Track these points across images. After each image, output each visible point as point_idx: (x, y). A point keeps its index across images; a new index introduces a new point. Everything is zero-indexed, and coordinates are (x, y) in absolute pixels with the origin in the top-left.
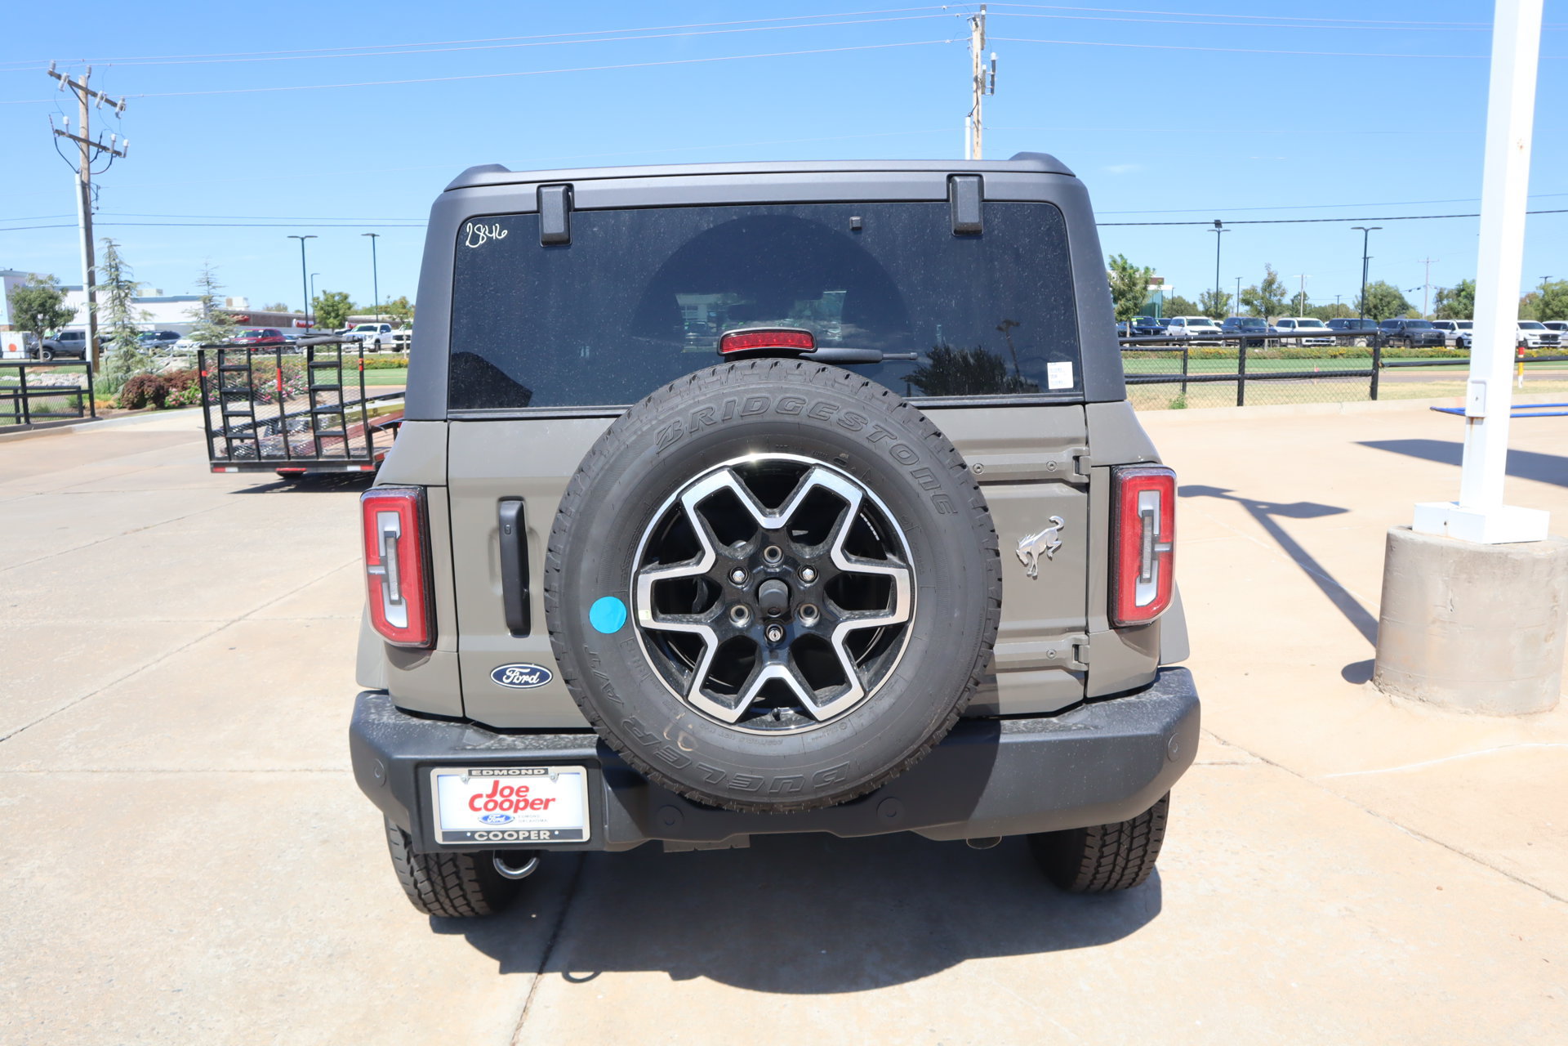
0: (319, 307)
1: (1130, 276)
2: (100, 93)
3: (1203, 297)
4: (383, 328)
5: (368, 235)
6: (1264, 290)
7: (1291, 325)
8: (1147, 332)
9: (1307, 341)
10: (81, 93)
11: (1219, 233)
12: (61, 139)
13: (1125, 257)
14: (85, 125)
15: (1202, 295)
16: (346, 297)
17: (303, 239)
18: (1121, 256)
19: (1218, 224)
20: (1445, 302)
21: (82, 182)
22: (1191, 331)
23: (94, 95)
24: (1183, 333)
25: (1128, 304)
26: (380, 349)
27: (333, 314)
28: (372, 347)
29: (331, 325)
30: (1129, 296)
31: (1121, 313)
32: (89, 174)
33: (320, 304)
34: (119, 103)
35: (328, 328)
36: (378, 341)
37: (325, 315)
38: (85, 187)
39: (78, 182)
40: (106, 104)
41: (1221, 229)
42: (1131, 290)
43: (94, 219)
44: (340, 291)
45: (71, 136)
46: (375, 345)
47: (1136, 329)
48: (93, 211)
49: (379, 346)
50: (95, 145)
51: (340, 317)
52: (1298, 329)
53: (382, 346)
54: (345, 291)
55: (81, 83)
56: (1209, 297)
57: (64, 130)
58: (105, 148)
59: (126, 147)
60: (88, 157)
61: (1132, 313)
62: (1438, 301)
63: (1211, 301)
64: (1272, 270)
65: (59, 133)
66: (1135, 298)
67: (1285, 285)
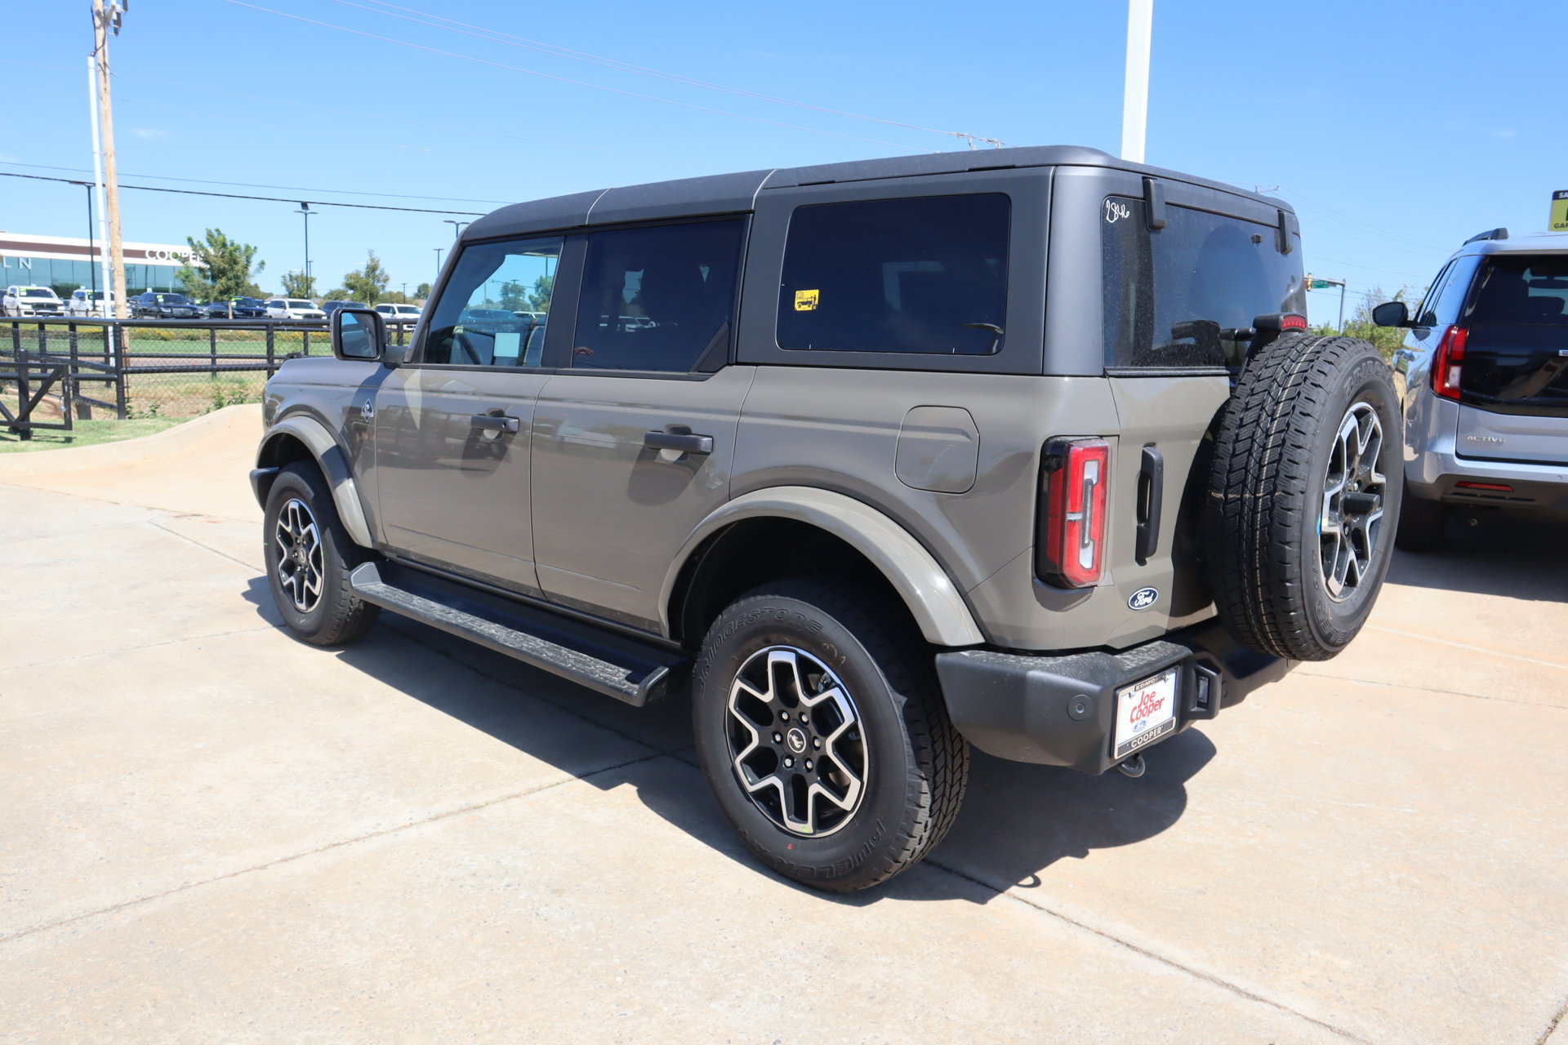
1: (231, 253)
3: (285, 280)
6: (368, 275)
7: (391, 310)
8: (248, 314)
9: (408, 327)
11: (306, 214)
13: (223, 232)
15: (284, 277)
18: (217, 230)
19: (305, 205)
20: (510, 295)
22: (295, 314)
24: (285, 316)
25: (229, 283)
30: (230, 275)
31: (222, 293)
41: (308, 212)
42: (232, 269)
47: (236, 309)
52: (399, 316)
56: (291, 280)
61: (234, 293)
62: (503, 294)
63: (293, 283)
64: (374, 257)
66: (236, 277)
67: (387, 272)
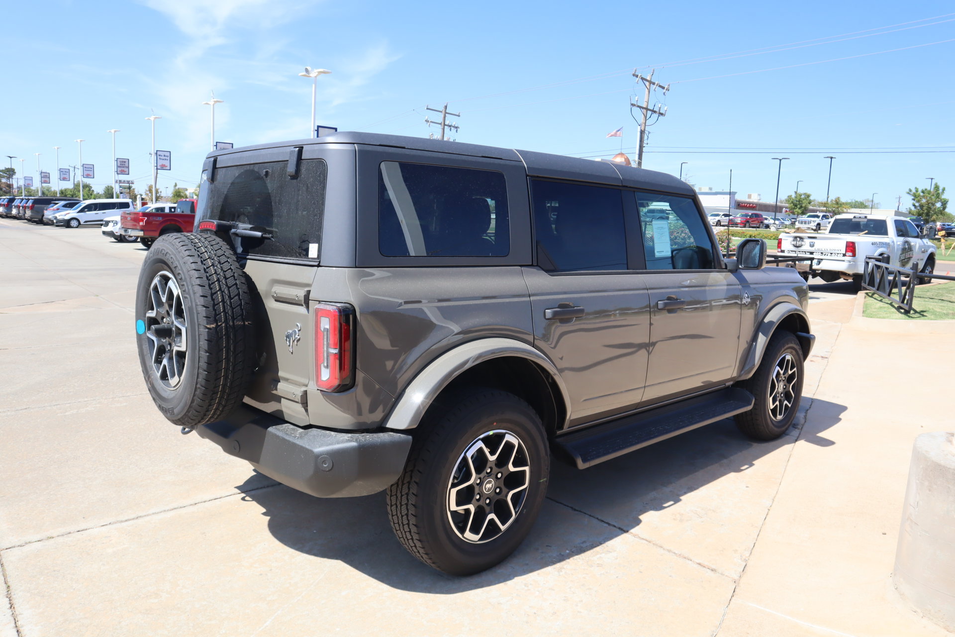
0: (790, 202)
2: (656, 83)
4: (824, 216)
5: (828, 157)
10: (647, 84)
12: (634, 108)
14: (647, 100)
16: (809, 196)
17: (780, 160)
21: (641, 130)
23: (654, 84)
26: (819, 229)
27: (798, 206)
28: (814, 228)
29: (796, 213)
32: (645, 125)
33: (792, 200)
34: (666, 87)
35: (794, 214)
36: (819, 224)
37: (793, 207)
38: (642, 132)
39: (639, 130)
40: (659, 88)
43: (644, 149)
44: (805, 192)
45: (638, 106)
46: (816, 227)
48: (644, 145)
49: (820, 228)
50: (650, 110)
51: (803, 208)
53: (821, 228)
54: (808, 192)
55: (648, 78)
57: (636, 104)
58: (655, 112)
59: (666, 110)
60: (646, 117)
65: (633, 105)
